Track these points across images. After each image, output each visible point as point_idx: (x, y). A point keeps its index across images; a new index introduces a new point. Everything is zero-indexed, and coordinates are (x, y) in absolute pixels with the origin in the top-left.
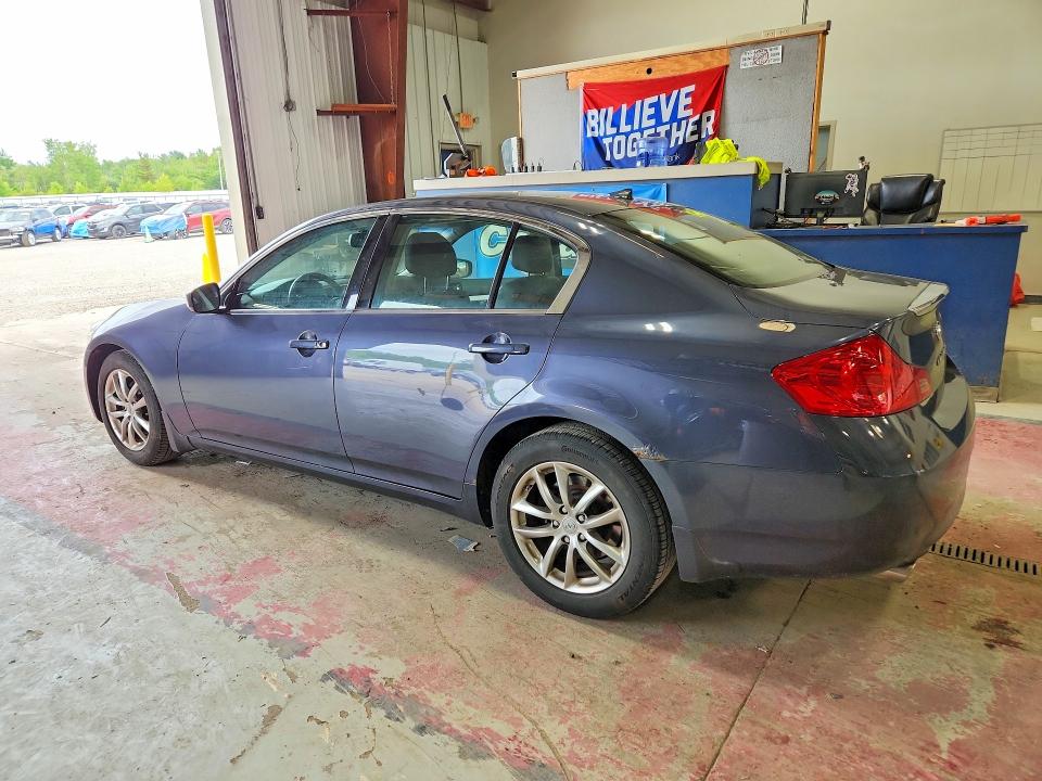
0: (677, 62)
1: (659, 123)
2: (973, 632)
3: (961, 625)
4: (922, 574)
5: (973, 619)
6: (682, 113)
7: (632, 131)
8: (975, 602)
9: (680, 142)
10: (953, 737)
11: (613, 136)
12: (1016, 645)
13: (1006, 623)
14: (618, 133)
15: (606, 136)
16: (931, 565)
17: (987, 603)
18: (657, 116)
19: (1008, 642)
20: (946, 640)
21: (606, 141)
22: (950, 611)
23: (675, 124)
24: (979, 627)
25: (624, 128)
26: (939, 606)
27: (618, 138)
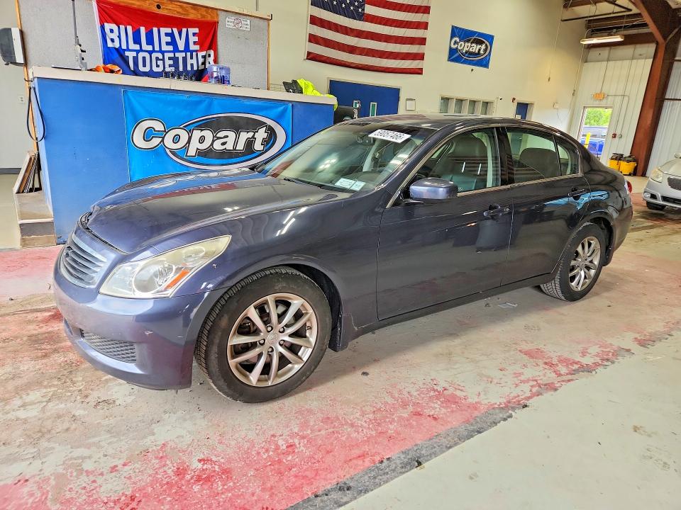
0: (181, 7)
1: (176, 49)
6: (192, 47)
7: (154, 51)
9: (195, 68)
11: (138, 52)
14: (141, 50)
15: (128, 50)
18: (173, 43)
21: (130, 55)
23: (189, 54)
25: (145, 47)
27: (141, 55)
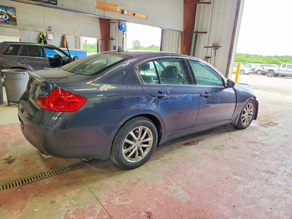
2: (16, 158)
3: (19, 158)
4: (36, 165)
5: (17, 161)
8: (18, 165)
10: (12, 140)
12: (5, 160)
13: (8, 164)
16: (36, 169)
17: (15, 166)
19: (6, 159)
20: (20, 153)
22: (23, 159)
24: (14, 160)
26: (26, 159)
